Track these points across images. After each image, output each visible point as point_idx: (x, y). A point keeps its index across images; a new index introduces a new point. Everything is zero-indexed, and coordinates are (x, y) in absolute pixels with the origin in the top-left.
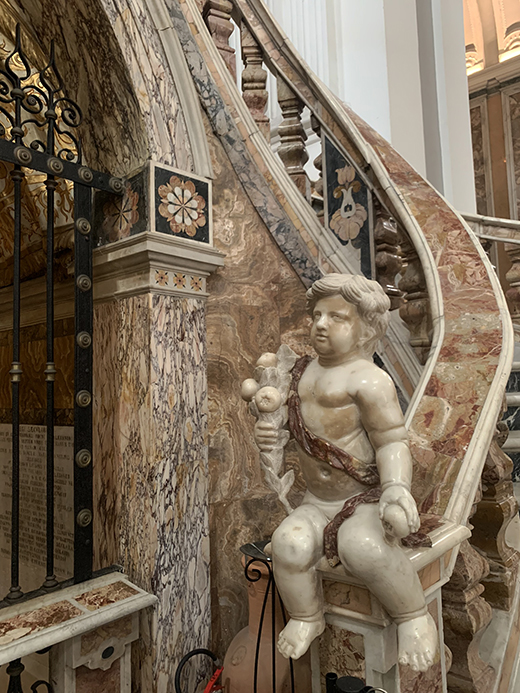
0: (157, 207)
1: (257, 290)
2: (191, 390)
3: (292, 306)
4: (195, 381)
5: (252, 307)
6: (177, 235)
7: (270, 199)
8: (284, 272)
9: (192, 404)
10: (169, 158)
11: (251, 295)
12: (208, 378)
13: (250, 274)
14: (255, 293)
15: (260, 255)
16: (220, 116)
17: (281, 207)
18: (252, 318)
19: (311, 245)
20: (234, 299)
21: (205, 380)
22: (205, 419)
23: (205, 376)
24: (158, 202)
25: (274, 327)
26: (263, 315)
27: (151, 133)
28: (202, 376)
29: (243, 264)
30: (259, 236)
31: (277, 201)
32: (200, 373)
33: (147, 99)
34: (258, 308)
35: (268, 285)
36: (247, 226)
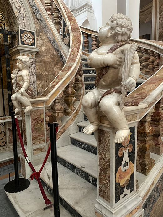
0: (21, 39)
1: (48, 57)
2: (32, 80)
3: (56, 61)
4: (33, 78)
5: (47, 61)
6: (27, 45)
7: (51, 35)
8: (54, 53)
9: (32, 82)
10: (24, 27)
11: (47, 58)
12: (37, 77)
13: (47, 53)
14: (48, 58)
15: (49, 49)
16: (38, 14)
17: (54, 37)
18: (47, 64)
19: (60, 46)
20: (43, 59)
21: (36, 78)
22: (36, 86)
23: (36, 77)
24: (21, 38)
25: (52, 66)
26: (50, 63)
27: (19, 21)
28: (35, 77)
29: (45, 51)
30: (49, 44)
31: (53, 35)
32: (34, 76)
33: (17, 13)
34: (49, 61)
35: (51, 56)
36: (46, 42)
